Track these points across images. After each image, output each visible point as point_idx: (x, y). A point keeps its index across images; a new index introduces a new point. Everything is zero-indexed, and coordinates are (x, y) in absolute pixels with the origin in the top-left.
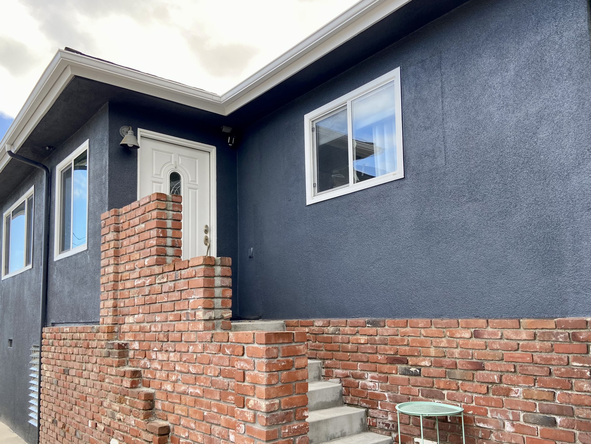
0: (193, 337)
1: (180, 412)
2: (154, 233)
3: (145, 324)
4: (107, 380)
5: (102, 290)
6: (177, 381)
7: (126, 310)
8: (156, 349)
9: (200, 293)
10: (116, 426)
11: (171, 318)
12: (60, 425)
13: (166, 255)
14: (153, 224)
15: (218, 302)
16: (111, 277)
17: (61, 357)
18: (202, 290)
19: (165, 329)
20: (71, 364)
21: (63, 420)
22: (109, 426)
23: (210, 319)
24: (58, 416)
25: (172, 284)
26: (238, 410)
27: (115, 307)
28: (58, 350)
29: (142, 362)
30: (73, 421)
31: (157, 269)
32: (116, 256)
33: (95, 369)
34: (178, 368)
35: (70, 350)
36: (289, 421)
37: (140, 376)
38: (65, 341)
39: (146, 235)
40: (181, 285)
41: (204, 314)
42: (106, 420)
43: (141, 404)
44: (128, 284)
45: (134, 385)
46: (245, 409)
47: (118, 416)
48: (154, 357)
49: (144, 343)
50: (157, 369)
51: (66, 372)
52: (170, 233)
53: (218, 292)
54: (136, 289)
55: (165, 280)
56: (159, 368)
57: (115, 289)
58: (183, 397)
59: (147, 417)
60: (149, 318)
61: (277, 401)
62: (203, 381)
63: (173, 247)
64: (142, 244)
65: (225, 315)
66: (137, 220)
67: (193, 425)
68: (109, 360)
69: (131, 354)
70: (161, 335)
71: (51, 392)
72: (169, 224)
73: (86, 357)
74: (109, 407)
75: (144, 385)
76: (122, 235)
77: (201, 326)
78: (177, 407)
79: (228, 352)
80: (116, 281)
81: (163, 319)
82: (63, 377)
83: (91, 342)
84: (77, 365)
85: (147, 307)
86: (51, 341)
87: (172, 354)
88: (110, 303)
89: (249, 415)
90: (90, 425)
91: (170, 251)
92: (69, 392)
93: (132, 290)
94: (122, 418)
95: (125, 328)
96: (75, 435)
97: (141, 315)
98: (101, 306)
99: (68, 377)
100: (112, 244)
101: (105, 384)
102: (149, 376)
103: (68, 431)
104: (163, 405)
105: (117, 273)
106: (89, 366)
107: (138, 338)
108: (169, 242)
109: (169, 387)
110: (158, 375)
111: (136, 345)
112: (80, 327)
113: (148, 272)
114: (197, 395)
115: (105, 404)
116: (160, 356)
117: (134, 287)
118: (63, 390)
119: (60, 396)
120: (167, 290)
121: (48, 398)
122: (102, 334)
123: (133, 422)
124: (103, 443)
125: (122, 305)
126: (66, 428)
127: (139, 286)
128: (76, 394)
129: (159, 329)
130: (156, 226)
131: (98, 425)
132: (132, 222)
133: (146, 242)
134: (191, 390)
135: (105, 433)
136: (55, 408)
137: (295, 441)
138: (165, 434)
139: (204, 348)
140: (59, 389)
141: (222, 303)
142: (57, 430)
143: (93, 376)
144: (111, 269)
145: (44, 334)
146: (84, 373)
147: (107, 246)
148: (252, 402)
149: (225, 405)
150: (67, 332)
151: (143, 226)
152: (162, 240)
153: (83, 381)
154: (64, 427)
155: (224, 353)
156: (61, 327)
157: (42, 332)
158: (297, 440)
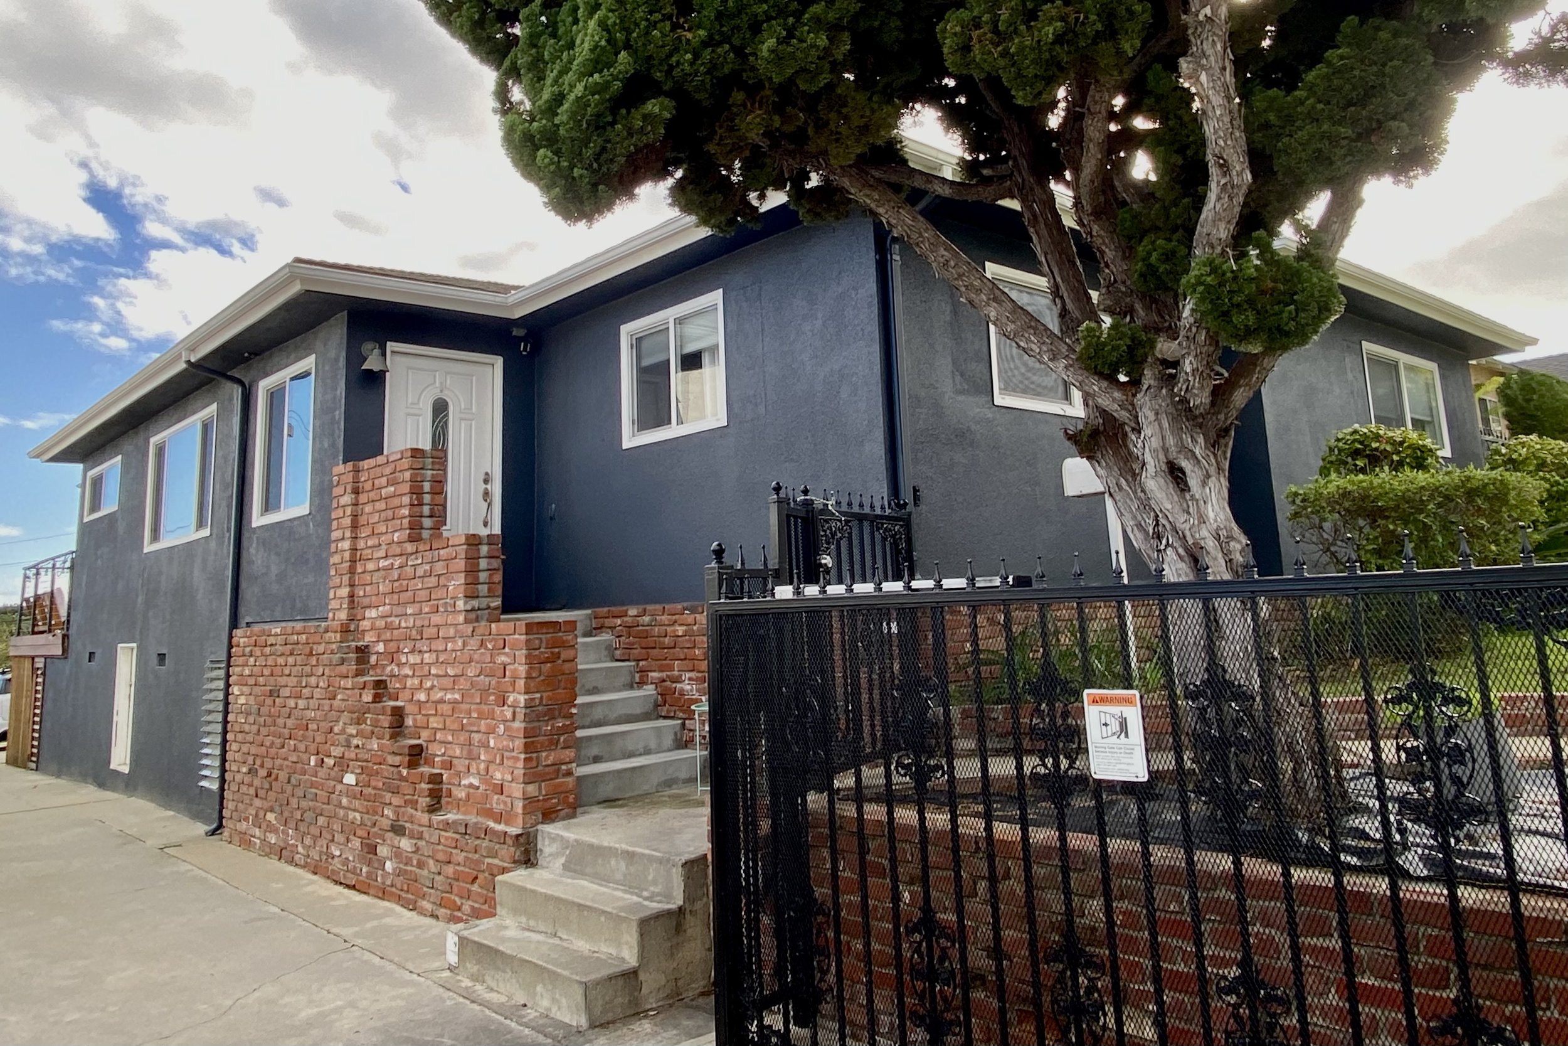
0: (452, 632)
1: (435, 725)
2: (406, 500)
3: (393, 619)
4: (339, 697)
5: (333, 572)
6: (432, 687)
7: (366, 601)
8: (406, 650)
9: (461, 579)
10: (353, 756)
11: (427, 610)
12: (263, 773)
13: (422, 528)
14: (406, 488)
15: (483, 589)
16: (347, 555)
17: (266, 672)
18: (463, 575)
19: (419, 623)
20: (283, 681)
21: (268, 763)
22: (342, 758)
23: (473, 610)
24: (258, 762)
25: (427, 567)
26: (498, 710)
27: (351, 596)
28: (261, 661)
29: (389, 668)
30: (286, 763)
31: (410, 547)
32: (355, 526)
33: (321, 684)
34: (433, 672)
35: (281, 661)
36: (554, 718)
37: (386, 688)
38: (273, 648)
39: (396, 502)
40: (440, 568)
41: (466, 603)
42: (337, 751)
43: (386, 721)
44: (371, 566)
45: (377, 698)
46: (506, 707)
47: (355, 741)
48: (404, 660)
49: (392, 644)
50: (407, 676)
51: (273, 694)
52: (427, 498)
53: (483, 576)
54: (382, 573)
55: (419, 561)
56: (411, 673)
57: (352, 571)
58: (439, 707)
59: (393, 737)
60: (398, 610)
61: (538, 695)
62: (463, 684)
63: (431, 516)
64: (390, 513)
65: (492, 605)
66: (383, 481)
67: (450, 738)
68: (343, 669)
69: (373, 659)
70: (414, 632)
71: (247, 728)
72: (427, 487)
73: (308, 669)
74: (343, 732)
75: (390, 699)
76: (363, 498)
77: (461, 618)
78: (431, 719)
79: (490, 646)
80: (353, 561)
81: (417, 611)
82: (269, 701)
83: (315, 647)
84: (292, 681)
85: (396, 596)
86: (248, 650)
87: (426, 655)
88: (344, 592)
89: (509, 714)
90: (312, 763)
91: (427, 522)
92: (280, 721)
93: (376, 574)
94: (360, 743)
95: (365, 625)
96: (289, 782)
97: (387, 607)
98: (331, 595)
99: (277, 700)
100: (349, 511)
101: (336, 703)
102: (398, 685)
103: (276, 779)
104: (415, 720)
105: (354, 550)
106: (313, 680)
107: (383, 637)
108: (426, 510)
109: (422, 697)
110: (409, 683)
111: (380, 647)
112: (299, 626)
113: (398, 551)
114: (456, 702)
115: (336, 729)
116: (412, 659)
117: (379, 570)
118: (269, 720)
119: (264, 731)
120: (422, 574)
121: (240, 737)
122: (332, 635)
123: (375, 746)
124: (332, 783)
125: (361, 593)
126: (273, 776)
127: (385, 569)
128: (290, 723)
129: (411, 625)
130: (408, 490)
131: (326, 760)
132: (376, 482)
133: (397, 511)
134: (449, 696)
135: (336, 769)
136: (253, 750)
137: (559, 740)
138: (416, 755)
139: (464, 644)
140: (262, 719)
141: (489, 590)
142: (257, 782)
143: (318, 693)
144: (346, 545)
145: (235, 641)
146: (304, 691)
147: (340, 512)
148: (511, 699)
149: (485, 708)
150: (276, 635)
151: (392, 489)
152: (416, 509)
153: (302, 703)
154: (269, 775)
155: (486, 648)
156: (266, 627)
157: (231, 637)
158: (562, 739)
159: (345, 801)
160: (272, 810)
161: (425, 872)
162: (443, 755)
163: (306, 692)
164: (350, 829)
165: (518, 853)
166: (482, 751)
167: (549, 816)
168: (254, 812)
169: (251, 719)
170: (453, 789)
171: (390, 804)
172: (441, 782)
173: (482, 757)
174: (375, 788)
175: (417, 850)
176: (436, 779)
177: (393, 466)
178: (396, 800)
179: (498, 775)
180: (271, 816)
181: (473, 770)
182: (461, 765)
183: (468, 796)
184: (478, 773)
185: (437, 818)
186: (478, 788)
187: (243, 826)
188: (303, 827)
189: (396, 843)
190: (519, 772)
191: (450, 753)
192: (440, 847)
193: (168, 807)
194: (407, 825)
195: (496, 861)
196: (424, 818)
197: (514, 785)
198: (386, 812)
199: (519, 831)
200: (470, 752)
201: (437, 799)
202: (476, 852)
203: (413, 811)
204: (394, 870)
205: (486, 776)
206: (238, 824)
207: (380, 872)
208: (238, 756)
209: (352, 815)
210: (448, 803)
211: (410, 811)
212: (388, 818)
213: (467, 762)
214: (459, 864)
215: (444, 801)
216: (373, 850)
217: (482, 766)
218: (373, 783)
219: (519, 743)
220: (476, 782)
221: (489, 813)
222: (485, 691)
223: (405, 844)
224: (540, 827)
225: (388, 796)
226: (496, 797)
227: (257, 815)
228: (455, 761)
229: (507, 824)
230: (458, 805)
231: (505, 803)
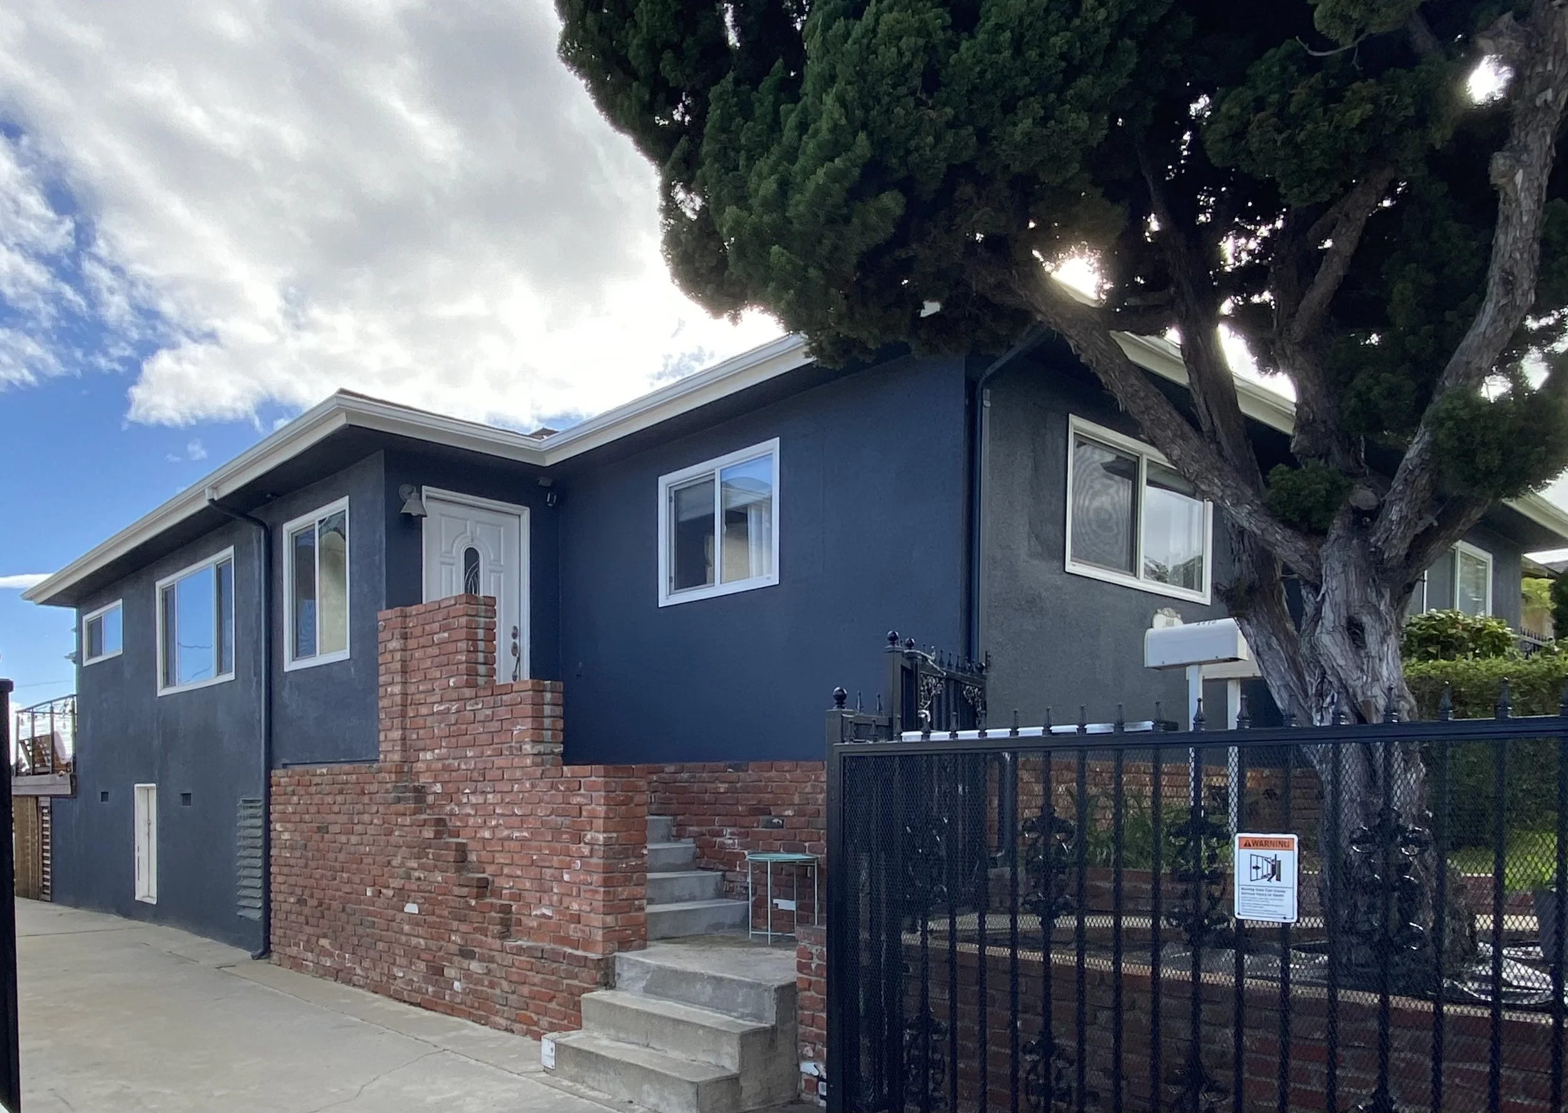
0: (518, 774)
1: (502, 861)
2: (462, 645)
3: (451, 761)
4: (397, 833)
5: (382, 716)
6: (497, 826)
7: (421, 744)
8: (467, 791)
9: (528, 724)
10: (414, 887)
11: (489, 753)
12: (313, 902)
13: (477, 675)
14: (463, 633)
15: (548, 734)
16: (398, 699)
17: (313, 809)
18: (530, 720)
19: (480, 766)
20: (331, 818)
21: (318, 894)
22: (402, 889)
23: (539, 754)
24: (307, 892)
25: (489, 712)
26: (574, 847)
27: (403, 739)
28: (306, 799)
29: (448, 808)
30: (338, 893)
31: (468, 692)
32: (404, 672)
33: (375, 821)
34: (497, 811)
35: (329, 799)
36: (628, 857)
37: (445, 825)
38: (319, 788)
39: (451, 647)
40: (503, 713)
41: (533, 747)
42: (396, 883)
43: (451, 856)
44: (424, 710)
45: (438, 835)
46: (582, 845)
47: (416, 874)
48: (465, 800)
49: (450, 785)
50: (469, 815)
51: (323, 829)
52: (481, 645)
53: (547, 722)
54: (436, 717)
55: (480, 706)
56: (473, 812)
57: (403, 715)
58: (506, 843)
59: (458, 870)
60: (458, 753)
61: (615, 835)
62: (532, 822)
63: (485, 664)
64: (444, 659)
65: (556, 750)
66: (436, 626)
67: (519, 873)
68: (400, 807)
69: (430, 799)
70: (475, 774)
71: (292, 862)
72: (481, 633)
73: (360, 807)
74: (402, 865)
75: (450, 836)
76: (412, 643)
77: (529, 761)
78: (497, 855)
79: (562, 788)
80: (404, 706)
81: (478, 754)
82: (317, 837)
83: (367, 786)
84: (343, 818)
85: (454, 740)
86: (290, 789)
87: (490, 796)
88: (397, 734)
89: (586, 850)
90: (369, 893)
91: (482, 669)
92: (331, 855)
93: (430, 719)
94: (422, 876)
95: (420, 766)
96: (344, 910)
97: (444, 751)
98: (382, 737)
99: (326, 836)
100: (398, 656)
101: (393, 839)
102: (458, 824)
103: (329, 909)
104: (479, 856)
105: (405, 694)
106: (366, 818)
107: (440, 779)
108: (481, 657)
109: (487, 834)
110: (471, 821)
111: (438, 788)
112: (347, 767)
113: (455, 696)
114: (525, 839)
115: (394, 863)
116: (473, 799)
117: (433, 714)
118: (318, 855)
119: (312, 864)
120: (482, 718)
121: (286, 870)
122: (387, 776)
123: (440, 879)
124: (392, 912)
125: (414, 736)
126: (324, 906)
127: (439, 713)
128: (342, 857)
129: (473, 766)
130: (464, 637)
131: (384, 891)
132: (427, 627)
133: (451, 656)
134: (518, 834)
135: (395, 899)
136: (301, 881)
137: (631, 877)
138: (483, 887)
139: (533, 786)
140: (310, 854)
141: (553, 736)
142: (307, 911)
143: (371, 830)
144: (397, 689)
145: (274, 780)
146: (356, 827)
147: (388, 657)
148: (589, 836)
149: (558, 846)
150: (322, 775)
151: (446, 635)
152: (472, 655)
153: (354, 839)
154: (320, 904)
155: (558, 790)
156: (307, 767)
157: (268, 778)
158: (635, 876)
159: (406, 928)
160: (325, 936)
161: (498, 991)
162: (510, 888)
163: (359, 828)
164: (413, 954)
165: (599, 976)
166: (555, 884)
167: (625, 945)
168: (305, 938)
169: (298, 854)
170: (523, 918)
171: (457, 931)
172: (510, 912)
173: (555, 890)
174: (440, 916)
175: (489, 972)
176: (506, 910)
177: (445, 611)
178: (464, 928)
179: (575, 906)
180: (324, 942)
181: (546, 901)
182: (530, 897)
183: (540, 926)
184: (551, 905)
185: (509, 943)
186: (550, 918)
187: (294, 951)
188: (361, 952)
189: (465, 966)
190: (599, 904)
191: (521, 886)
192: (514, 970)
193: (203, 934)
194: (476, 950)
195: (576, 982)
196: (497, 944)
197: (592, 915)
198: (453, 938)
199: (600, 957)
200: (541, 885)
201: (508, 926)
202: (553, 974)
203: (484, 938)
204: (464, 989)
205: (560, 908)
206: (287, 949)
207: (448, 992)
208: (283, 888)
209: (414, 941)
210: (517, 931)
211: (478, 936)
212: (455, 943)
213: (538, 895)
214: (534, 985)
215: (513, 929)
216: (440, 971)
217: (555, 898)
218: (437, 912)
219: (597, 878)
220: (548, 913)
221: (566, 941)
222: (557, 831)
223: (475, 966)
224: (616, 954)
225: (455, 925)
226: (572, 926)
227: (308, 941)
228: (526, 894)
229: (585, 950)
230: (529, 933)
231: (584, 931)
